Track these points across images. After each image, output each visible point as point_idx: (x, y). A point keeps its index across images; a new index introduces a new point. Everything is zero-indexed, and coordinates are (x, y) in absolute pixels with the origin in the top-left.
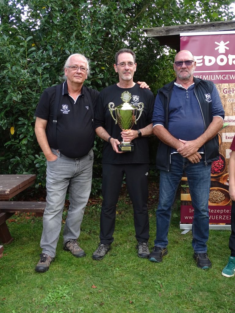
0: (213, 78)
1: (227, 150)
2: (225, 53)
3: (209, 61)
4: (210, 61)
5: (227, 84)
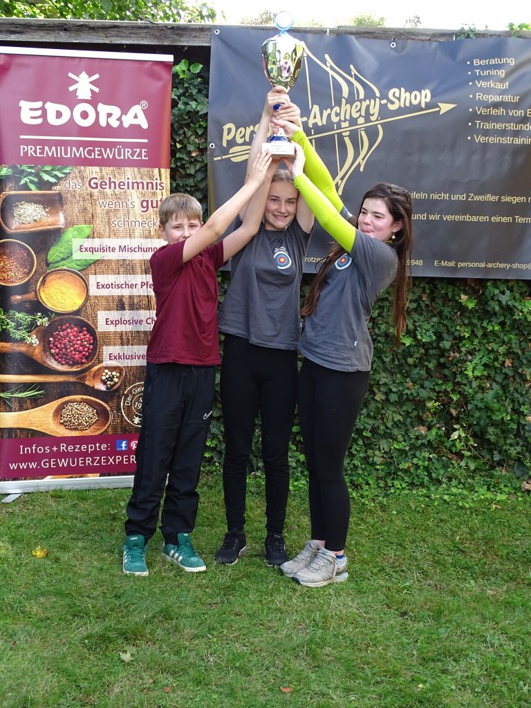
0: (66, 154)
1: (99, 313)
2: (90, 98)
3: (57, 113)
4: (59, 115)
5: (96, 169)
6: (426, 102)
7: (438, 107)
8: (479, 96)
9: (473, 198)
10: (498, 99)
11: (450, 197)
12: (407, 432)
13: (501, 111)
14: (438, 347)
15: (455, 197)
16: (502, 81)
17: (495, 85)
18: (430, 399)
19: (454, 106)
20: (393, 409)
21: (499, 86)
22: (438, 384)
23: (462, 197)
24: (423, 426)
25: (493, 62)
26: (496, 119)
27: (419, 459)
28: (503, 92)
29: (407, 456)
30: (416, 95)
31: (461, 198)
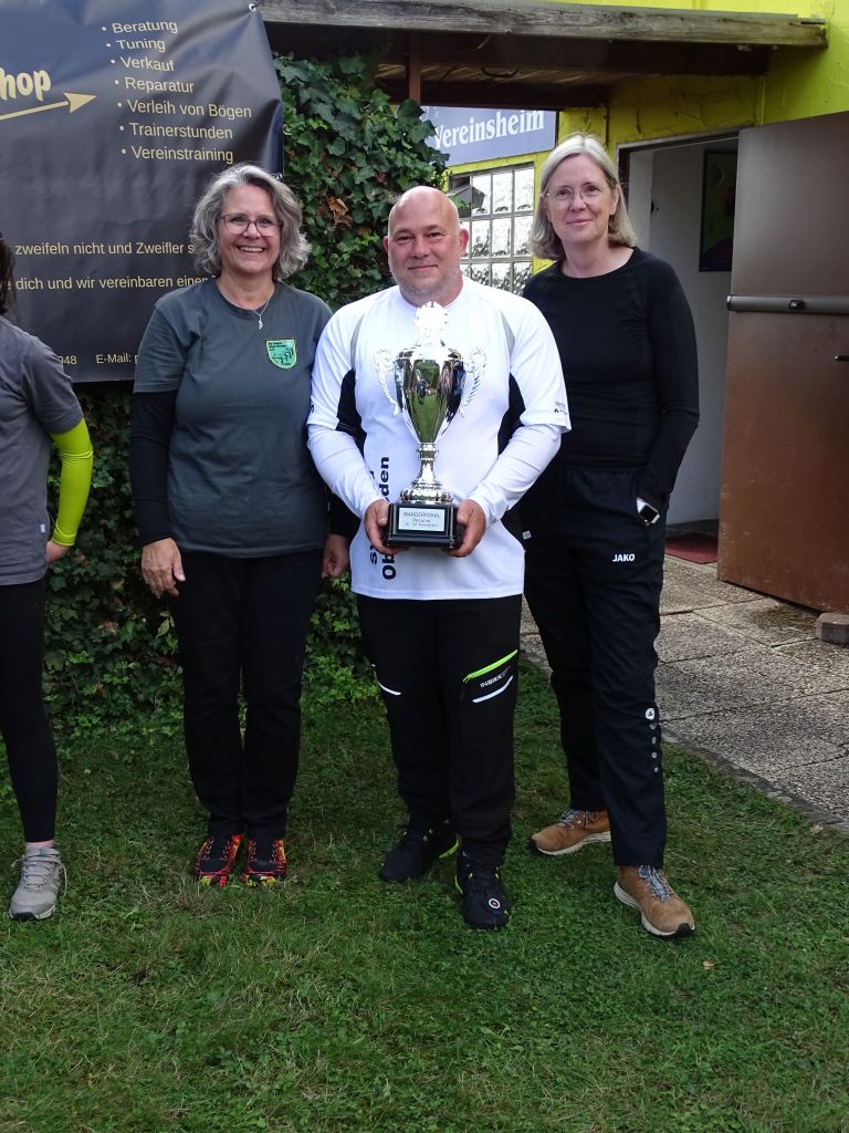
6: (43, 91)
7: (66, 99)
8: (130, 82)
9: (143, 249)
10: (161, 87)
11: (106, 249)
12: (87, 633)
13: (168, 107)
14: (119, 494)
15: (115, 249)
16: (163, 58)
17: (153, 64)
18: (117, 577)
19: (92, 97)
20: (59, 601)
21: (161, 67)
22: (125, 553)
23: (126, 249)
24: (112, 620)
25: (144, 27)
26: (163, 120)
27: (113, 674)
28: (167, 77)
29: (92, 673)
30: (24, 80)
31: (124, 250)
